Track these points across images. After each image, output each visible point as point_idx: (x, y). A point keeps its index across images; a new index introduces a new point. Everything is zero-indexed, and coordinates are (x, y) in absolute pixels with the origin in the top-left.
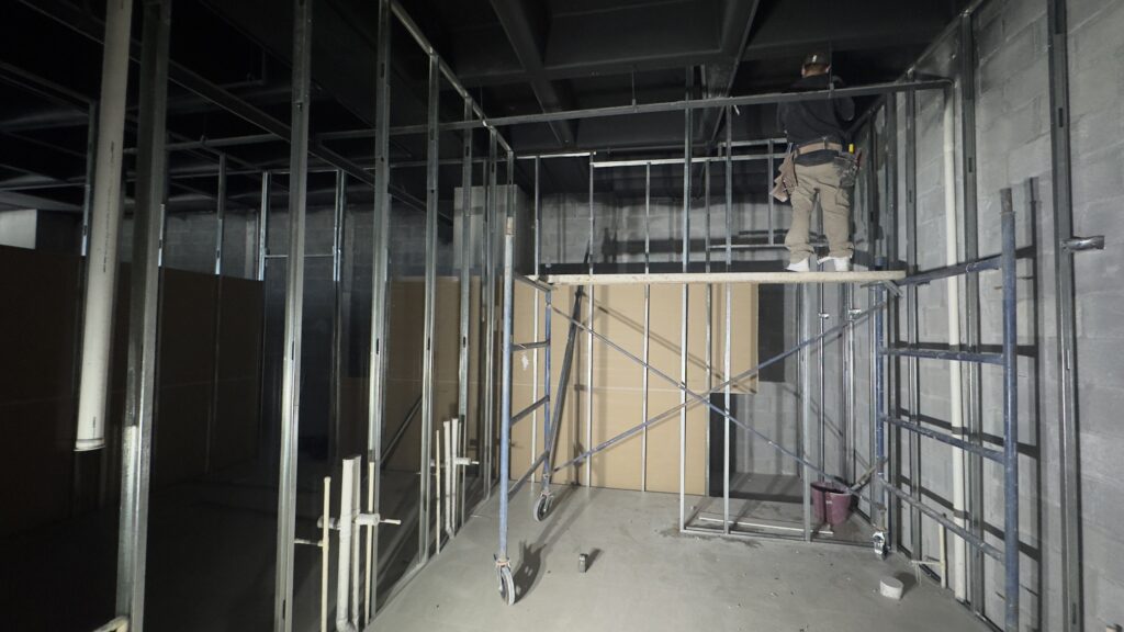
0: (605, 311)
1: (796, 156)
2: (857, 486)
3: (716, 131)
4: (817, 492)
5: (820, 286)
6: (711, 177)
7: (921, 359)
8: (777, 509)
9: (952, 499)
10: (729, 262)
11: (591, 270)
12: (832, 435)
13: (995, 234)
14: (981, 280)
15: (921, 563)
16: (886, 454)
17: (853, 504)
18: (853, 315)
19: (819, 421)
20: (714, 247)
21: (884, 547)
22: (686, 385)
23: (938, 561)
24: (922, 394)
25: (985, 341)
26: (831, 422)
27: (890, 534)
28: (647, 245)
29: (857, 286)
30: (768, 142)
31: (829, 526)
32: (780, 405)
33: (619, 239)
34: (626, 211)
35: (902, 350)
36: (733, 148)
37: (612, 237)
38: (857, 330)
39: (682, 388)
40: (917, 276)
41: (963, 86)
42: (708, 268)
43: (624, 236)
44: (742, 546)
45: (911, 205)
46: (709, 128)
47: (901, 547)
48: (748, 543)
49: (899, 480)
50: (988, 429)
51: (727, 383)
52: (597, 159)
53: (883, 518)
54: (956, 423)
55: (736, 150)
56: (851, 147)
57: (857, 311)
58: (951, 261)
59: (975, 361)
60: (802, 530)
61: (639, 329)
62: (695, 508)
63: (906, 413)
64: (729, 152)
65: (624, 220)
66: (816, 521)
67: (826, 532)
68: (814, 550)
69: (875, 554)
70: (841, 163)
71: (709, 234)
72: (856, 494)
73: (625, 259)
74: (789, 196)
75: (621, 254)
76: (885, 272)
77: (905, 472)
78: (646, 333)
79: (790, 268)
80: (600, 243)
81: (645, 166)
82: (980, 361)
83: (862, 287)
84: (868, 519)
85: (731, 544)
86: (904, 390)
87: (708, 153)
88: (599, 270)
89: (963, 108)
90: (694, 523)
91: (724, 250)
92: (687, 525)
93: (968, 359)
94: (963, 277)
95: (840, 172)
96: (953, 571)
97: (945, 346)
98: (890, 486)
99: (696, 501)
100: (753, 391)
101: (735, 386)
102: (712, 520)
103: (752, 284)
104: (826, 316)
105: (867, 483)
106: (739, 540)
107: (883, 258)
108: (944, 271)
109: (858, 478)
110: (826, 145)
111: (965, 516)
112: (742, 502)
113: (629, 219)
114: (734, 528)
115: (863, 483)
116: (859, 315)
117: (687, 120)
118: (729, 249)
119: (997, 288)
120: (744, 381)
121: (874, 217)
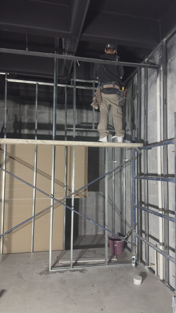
0: (13, 159)
1: (102, 89)
2: (126, 236)
3: (69, 72)
4: (111, 241)
5: (113, 149)
6: (67, 95)
7: (148, 180)
8: (95, 252)
9: (159, 238)
10: (74, 136)
11: (5, 136)
12: (118, 214)
13: (172, 130)
14: (168, 148)
15: (148, 267)
16: (137, 222)
17: (125, 245)
18: (125, 161)
19: (112, 208)
20: (69, 128)
21: (136, 262)
22: (53, 195)
23: (154, 264)
24: (149, 195)
25: (169, 173)
26: (117, 209)
27: (138, 256)
28: (36, 125)
29: (126, 149)
30: (92, 81)
31: (115, 256)
32: (97, 202)
33: (23, 121)
34: (26, 107)
35: (142, 176)
36: (77, 82)
37: (19, 120)
38: (127, 168)
39: (51, 197)
40: (147, 146)
41: (163, 69)
42: (66, 138)
43: (25, 120)
44: (78, 273)
45: (146, 116)
46: (66, 70)
47: (142, 261)
48: (81, 271)
49: (141, 232)
50: (171, 208)
51: (73, 194)
52: (9, 77)
53: (136, 250)
54: (160, 207)
55: (78, 84)
56: (123, 88)
57: (127, 160)
58: (159, 140)
59: (166, 181)
60: (105, 260)
61: (32, 168)
62: (57, 257)
63: (143, 203)
64: (75, 84)
65: (26, 112)
66: (111, 255)
67: (115, 259)
68: (109, 269)
69: (132, 266)
70: (119, 95)
71: (66, 122)
72: (125, 241)
73: (26, 131)
74: (99, 107)
75: (24, 129)
76: (136, 144)
77: (143, 229)
78: (35, 170)
79: (100, 140)
80: (12, 122)
81: (35, 85)
82: (168, 181)
83: (128, 149)
84: (130, 250)
85: (74, 273)
86: (143, 193)
87: (66, 83)
88: (10, 136)
89: (163, 79)
90: (56, 266)
91: (72, 130)
92: (53, 267)
93: (164, 181)
94: (162, 146)
95: (119, 99)
96: (159, 268)
97: (156, 175)
98: (138, 235)
99: (58, 254)
100: (85, 196)
101: (77, 195)
102: (65, 262)
103: (86, 147)
104: (115, 162)
105: (130, 234)
106: (77, 270)
107: (136, 138)
108: (156, 144)
109: (127, 232)
110: (114, 86)
111: (163, 244)
112: (79, 251)
113: (28, 111)
114: (75, 264)
115: (128, 235)
116: (127, 162)
117: (55, 64)
118: (74, 130)
119: (173, 152)
120: (82, 192)
121: (133, 120)
